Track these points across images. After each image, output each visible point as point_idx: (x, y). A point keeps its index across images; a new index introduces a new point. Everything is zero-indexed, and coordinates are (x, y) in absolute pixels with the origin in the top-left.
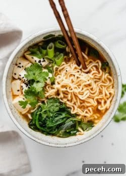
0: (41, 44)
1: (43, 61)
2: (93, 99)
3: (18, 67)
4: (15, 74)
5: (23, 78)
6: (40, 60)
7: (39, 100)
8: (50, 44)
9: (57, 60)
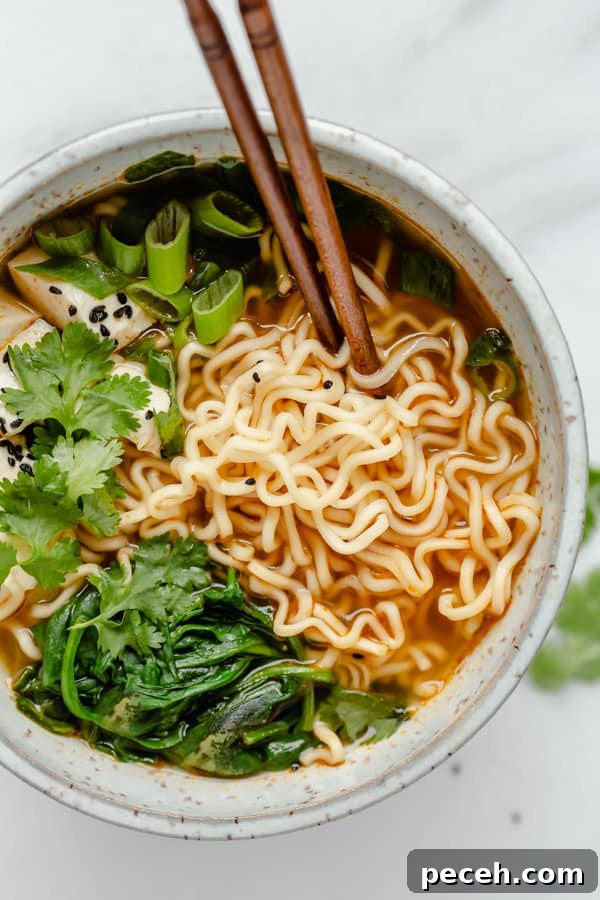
0: (108, 209)
1: (118, 315)
2: (411, 551)
6: (97, 303)
7: (83, 545)
8: (168, 212)
9: (200, 309)
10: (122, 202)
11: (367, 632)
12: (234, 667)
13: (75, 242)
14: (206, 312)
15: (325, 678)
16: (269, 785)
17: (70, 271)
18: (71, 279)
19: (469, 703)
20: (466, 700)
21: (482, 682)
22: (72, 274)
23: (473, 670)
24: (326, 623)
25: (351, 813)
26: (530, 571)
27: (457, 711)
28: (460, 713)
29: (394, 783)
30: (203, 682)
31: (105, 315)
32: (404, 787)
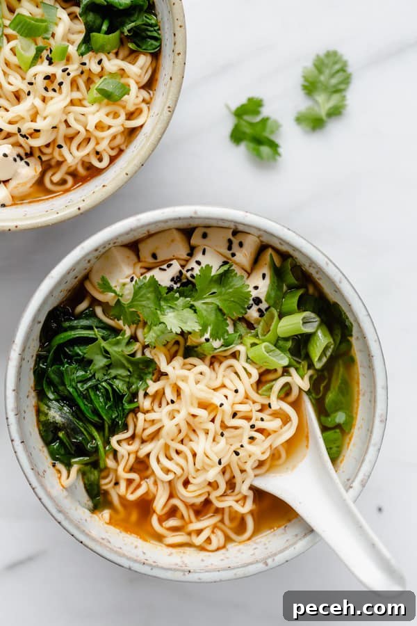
0: (311, 290)
1: (260, 310)
2: (171, 496)
3: (230, 242)
4: (205, 236)
5: (198, 263)
6: (263, 299)
7: (137, 324)
8: (314, 318)
9: (265, 347)
10: (316, 295)
11: (130, 482)
12: (96, 419)
13: (291, 279)
14: (263, 350)
15: (102, 466)
16: (40, 450)
17: (276, 281)
18: (272, 283)
19: (108, 544)
20: (109, 542)
21: (121, 548)
22: (274, 282)
23: (124, 540)
24: (128, 461)
25: (40, 499)
26: (182, 557)
27: (103, 539)
28: (101, 541)
29: (60, 517)
30: (85, 405)
31: (257, 304)
32: (59, 523)
